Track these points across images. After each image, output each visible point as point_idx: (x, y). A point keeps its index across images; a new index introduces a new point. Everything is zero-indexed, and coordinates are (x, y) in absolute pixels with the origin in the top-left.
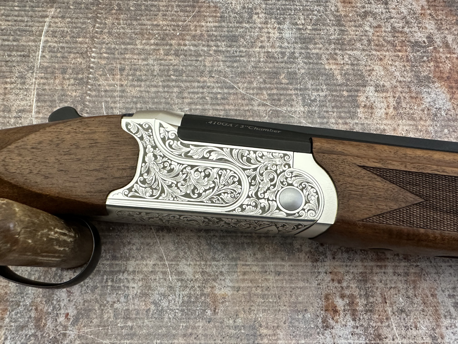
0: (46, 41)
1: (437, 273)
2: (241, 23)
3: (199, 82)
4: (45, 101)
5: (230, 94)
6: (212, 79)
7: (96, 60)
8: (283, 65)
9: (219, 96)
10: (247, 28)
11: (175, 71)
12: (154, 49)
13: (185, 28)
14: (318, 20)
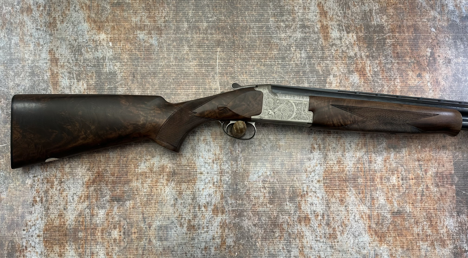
0: (219, 62)
1: (346, 137)
2: (286, 51)
3: (272, 76)
4: (222, 85)
5: (283, 80)
6: (277, 75)
7: (237, 69)
8: (301, 68)
9: (279, 81)
10: (288, 53)
11: (264, 72)
12: (256, 64)
13: (266, 54)
14: (314, 48)
